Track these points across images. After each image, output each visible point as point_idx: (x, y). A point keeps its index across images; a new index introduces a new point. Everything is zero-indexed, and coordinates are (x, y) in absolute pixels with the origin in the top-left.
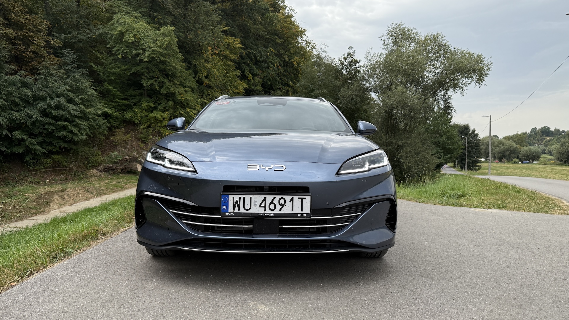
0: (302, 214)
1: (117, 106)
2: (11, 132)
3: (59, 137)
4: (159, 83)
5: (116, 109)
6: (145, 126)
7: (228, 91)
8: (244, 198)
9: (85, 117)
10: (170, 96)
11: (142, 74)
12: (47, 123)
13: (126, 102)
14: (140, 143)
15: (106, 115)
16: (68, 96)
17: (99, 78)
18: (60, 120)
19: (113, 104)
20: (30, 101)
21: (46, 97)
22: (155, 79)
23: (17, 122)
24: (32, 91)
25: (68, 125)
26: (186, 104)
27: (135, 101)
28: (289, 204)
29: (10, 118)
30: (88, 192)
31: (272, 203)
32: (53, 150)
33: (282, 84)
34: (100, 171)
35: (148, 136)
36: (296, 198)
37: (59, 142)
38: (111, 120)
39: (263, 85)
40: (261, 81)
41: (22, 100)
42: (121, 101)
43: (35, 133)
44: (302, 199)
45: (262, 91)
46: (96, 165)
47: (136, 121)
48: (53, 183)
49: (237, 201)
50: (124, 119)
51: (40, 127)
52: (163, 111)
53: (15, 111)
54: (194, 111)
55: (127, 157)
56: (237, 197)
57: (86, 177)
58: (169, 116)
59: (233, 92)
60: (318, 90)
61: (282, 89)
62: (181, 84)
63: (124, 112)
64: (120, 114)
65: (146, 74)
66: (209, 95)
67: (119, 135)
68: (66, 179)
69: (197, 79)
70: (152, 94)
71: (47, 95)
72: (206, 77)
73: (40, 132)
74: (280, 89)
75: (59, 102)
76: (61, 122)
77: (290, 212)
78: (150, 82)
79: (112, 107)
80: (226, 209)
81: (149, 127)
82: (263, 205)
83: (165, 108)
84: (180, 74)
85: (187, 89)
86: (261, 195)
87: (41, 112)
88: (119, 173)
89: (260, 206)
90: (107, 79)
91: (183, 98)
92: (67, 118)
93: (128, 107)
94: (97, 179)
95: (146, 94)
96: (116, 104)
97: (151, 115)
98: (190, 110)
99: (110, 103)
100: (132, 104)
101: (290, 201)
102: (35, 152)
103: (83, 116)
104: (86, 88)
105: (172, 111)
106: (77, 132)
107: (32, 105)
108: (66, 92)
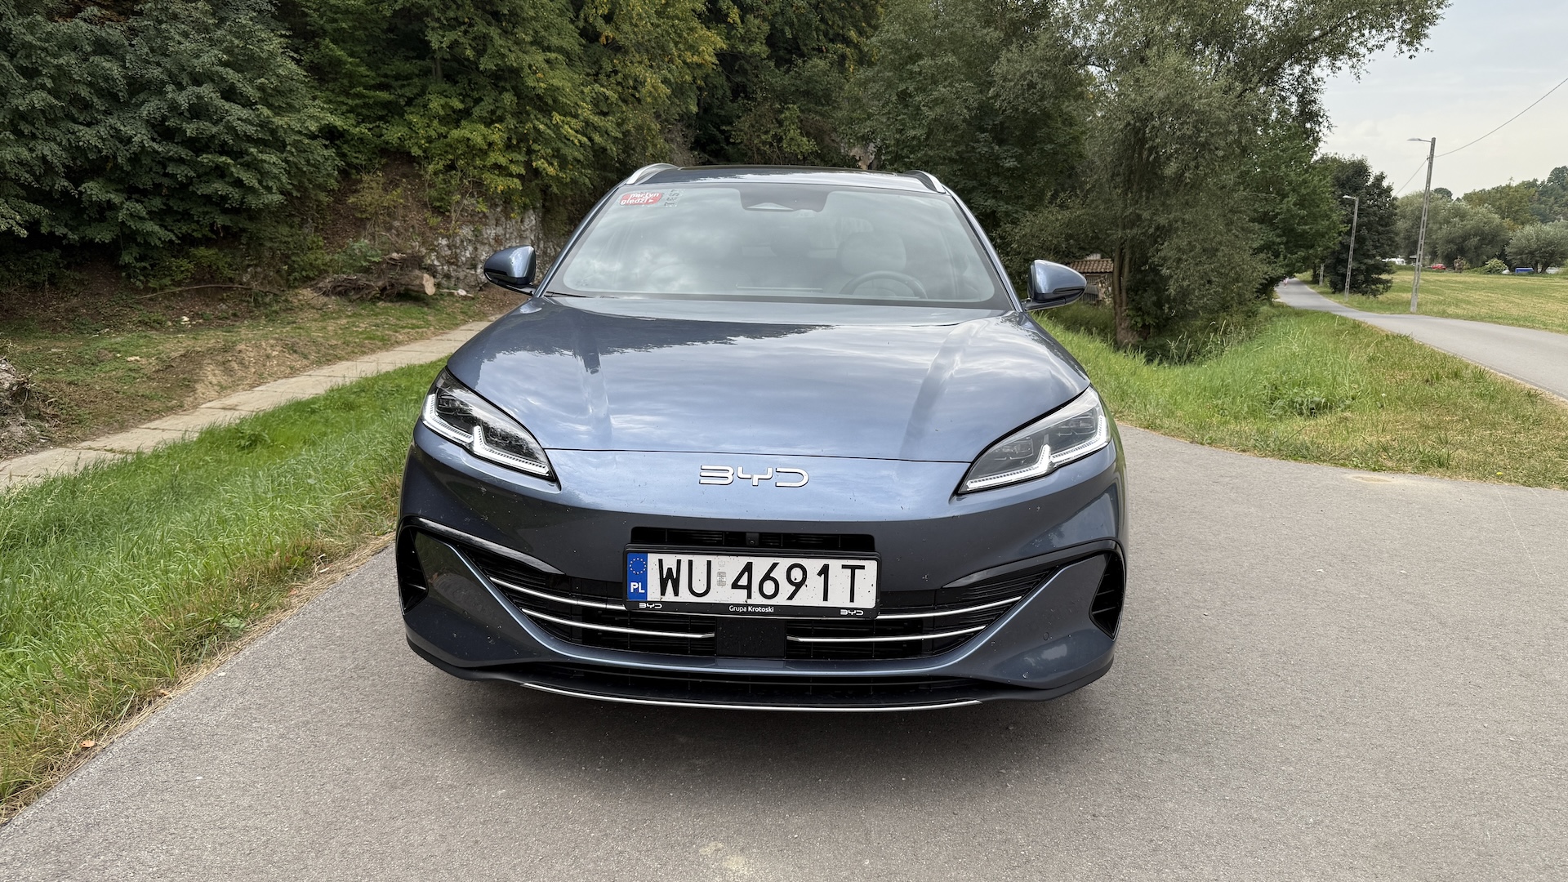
0: (852, 609)
1: (362, 107)
2: (77, 186)
3: (207, 199)
4: (474, 39)
5: (358, 114)
6: (440, 166)
7: (671, 61)
8: (690, 563)
9: (274, 140)
10: (506, 77)
11: (427, 13)
12: (171, 159)
13: (384, 95)
14: (428, 214)
15: (331, 135)
16: (223, 79)
17: (307, 24)
18: (206, 148)
19: (350, 102)
20: (120, 94)
21: (164, 84)
22: (463, 28)
23: (92, 156)
24: (124, 67)
25: (229, 164)
26: (550, 102)
27: (409, 92)
28: (815, 582)
29: (70, 144)
30: (295, 352)
31: (767, 577)
32: (195, 234)
33: (826, 35)
34: (324, 294)
35: (449, 193)
36: (835, 565)
37: (207, 213)
38: (346, 148)
39: (770, 41)
40: (766, 27)
41: (100, 93)
42: (372, 93)
43: (141, 187)
44: (853, 568)
45: (769, 58)
46: (312, 275)
47: (416, 152)
48: (200, 324)
49: (670, 570)
50: (383, 146)
51: (154, 170)
52: (488, 123)
53: (81, 124)
54: (573, 122)
55: (395, 255)
56: (670, 561)
57: (288, 309)
58: (506, 136)
59: (685, 62)
60: (933, 56)
61: (827, 51)
62: (537, 42)
63: (381, 124)
64: (369, 130)
65: (437, 15)
66: (616, 72)
67: (372, 192)
68: (235, 315)
69: (581, 24)
70: (456, 70)
71: (166, 78)
72: (608, 18)
73: (154, 184)
74: (820, 50)
75: (199, 97)
76: (210, 156)
77: (817, 601)
78: (451, 36)
79: (349, 111)
80: (640, 591)
81: (451, 167)
82: (744, 581)
83: (493, 112)
84: (532, 13)
85: (553, 55)
86: (737, 555)
87: (153, 126)
88: (374, 300)
89: (735, 586)
90: (328, 27)
91: (542, 85)
92: (225, 143)
93: (392, 112)
94: (317, 316)
95: (440, 73)
96: (357, 101)
97: (455, 133)
98: (562, 118)
99: (342, 99)
100: (402, 102)
101: (820, 574)
102: (145, 240)
103: (268, 137)
104: (272, 54)
105: (511, 122)
106: (255, 184)
107: (127, 105)
108: (219, 68)
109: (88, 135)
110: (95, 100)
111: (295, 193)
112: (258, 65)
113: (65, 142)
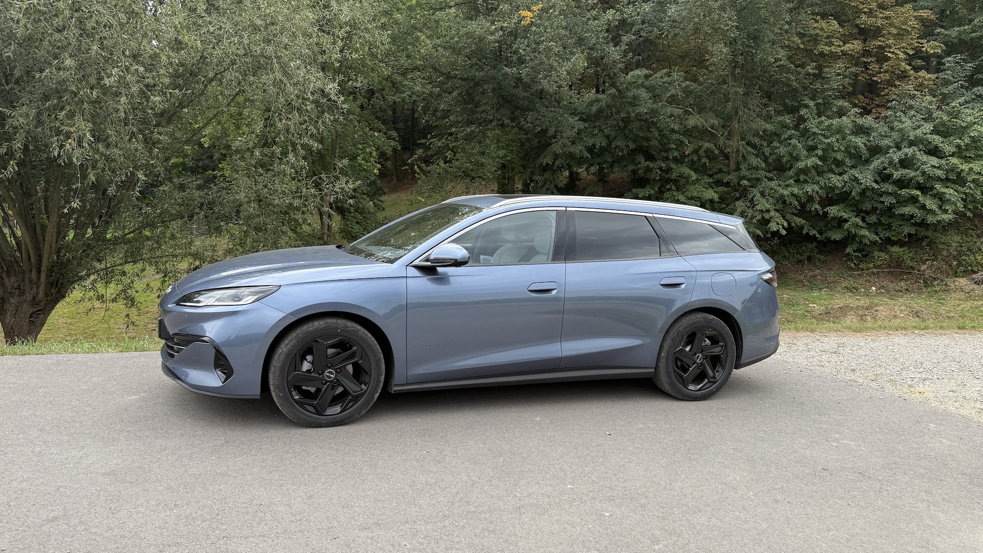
2: (824, 208)
3: (902, 216)
9: (957, 179)
12: (884, 192)
16: (930, 142)
18: (907, 187)
20: (863, 156)
21: (889, 148)
23: (837, 192)
24: (868, 140)
25: (918, 195)
29: (825, 185)
32: (893, 238)
34: (975, 283)
41: (851, 156)
48: (882, 293)
53: (835, 174)
57: (945, 290)
68: (907, 290)
71: (892, 144)
73: (873, 207)
75: (908, 155)
76: (907, 191)
87: (876, 173)
92: (918, 182)
103: (952, 177)
106: (934, 207)
107: (867, 162)
108: (928, 136)
109: (836, 180)
110: (847, 160)
111: (969, 214)
112: (962, 131)
113: (823, 184)
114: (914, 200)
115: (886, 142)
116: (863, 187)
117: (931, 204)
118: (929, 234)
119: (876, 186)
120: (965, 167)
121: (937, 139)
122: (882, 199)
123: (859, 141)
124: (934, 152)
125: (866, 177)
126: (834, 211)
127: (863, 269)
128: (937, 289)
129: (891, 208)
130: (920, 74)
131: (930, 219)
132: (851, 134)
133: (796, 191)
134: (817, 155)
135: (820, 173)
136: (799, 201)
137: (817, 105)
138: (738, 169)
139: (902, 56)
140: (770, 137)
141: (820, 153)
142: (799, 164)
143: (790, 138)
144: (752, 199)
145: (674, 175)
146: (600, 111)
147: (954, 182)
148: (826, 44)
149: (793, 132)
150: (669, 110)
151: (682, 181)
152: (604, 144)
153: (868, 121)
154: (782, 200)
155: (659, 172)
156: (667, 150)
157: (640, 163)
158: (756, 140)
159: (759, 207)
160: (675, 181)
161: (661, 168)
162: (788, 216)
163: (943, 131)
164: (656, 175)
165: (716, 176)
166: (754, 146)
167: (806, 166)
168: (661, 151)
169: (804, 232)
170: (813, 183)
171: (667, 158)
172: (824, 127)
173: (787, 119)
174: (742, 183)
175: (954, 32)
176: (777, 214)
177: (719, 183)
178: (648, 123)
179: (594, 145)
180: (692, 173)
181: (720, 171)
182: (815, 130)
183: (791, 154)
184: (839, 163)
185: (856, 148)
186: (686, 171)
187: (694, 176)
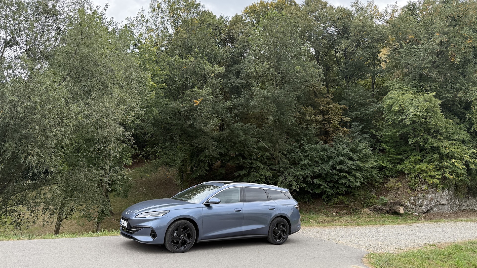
1: (391, 160)
3: (342, 184)
4: (424, 139)
6: (413, 176)
9: (361, 170)
11: (409, 134)
14: (408, 190)
15: (381, 168)
16: (349, 155)
18: (342, 172)
20: (325, 160)
21: (335, 157)
22: (420, 137)
24: (327, 154)
26: (451, 156)
27: (406, 155)
32: (339, 192)
34: (371, 210)
35: (415, 184)
37: (342, 187)
38: (386, 171)
42: (395, 156)
43: (328, 181)
46: (369, 205)
47: (406, 172)
48: (337, 215)
50: (396, 171)
51: (331, 177)
52: (428, 163)
53: (316, 166)
54: (460, 162)
55: (392, 201)
57: (360, 214)
58: (435, 167)
63: (396, 164)
64: (392, 166)
65: (412, 134)
67: (391, 183)
68: (346, 214)
73: (331, 180)
76: (343, 174)
78: (415, 140)
79: (387, 161)
84: (445, 130)
87: (331, 167)
88: (385, 214)
90: (383, 140)
91: (448, 151)
92: (346, 170)
93: (401, 161)
95: (418, 149)
97: (418, 166)
98: (455, 161)
99: (386, 158)
100: (405, 158)
102: (327, 193)
105: (437, 163)
106: (353, 180)
107: (327, 162)
108: (348, 153)
109: (316, 169)
110: (320, 161)
111: (366, 183)
112: (360, 151)
113: (311, 171)
114: (345, 177)
115: (333, 155)
116: (326, 172)
117: (352, 179)
118: (352, 191)
119: (330, 171)
120: (362, 165)
121: (352, 154)
122: (334, 177)
123: (324, 154)
124: (351, 159)
125: (327, 168)
126: (316, 181)
127: (329, 205)
128: (357, 213)
129: (337, 180)
130: (343, 129)
131: (352, 185)
132: (320, 151)
133: (301, 173)
134: (308, 159)
135: (310, 166)
136: (303, 177)
137: (307, 139)
138: (279, 164)
139: (336, 122)
140: (291, 151)
141: (309, 158)
142: (302, 162)
143: (298, 152)
144: (285, 176)
145: (254, 166)
146: (224, 138)
147: (359, 170)
148: (309, 116)
149: (299, 149)
150: (252, 139)
151: (258, 168)
152: (226, 152)
153: (326, 146)
154: (296, 176)
155: (249, 164)
156: (251, 155)
157: (240, 160)
158: (285, 153)
159: (288, 179)
160: (255, 168)
161: (249, 163)
162: (299, 183)
163: (354, 151)
164: (247, 165)
165: (270, 166)
166: (285, 155)
167: (305, 163)
168: (249, 156)
169: (306, 190)
170: (308, 170)
171: (251, 159)
172: (310, 148)
173: (296, 144)
174: (281, 169)
175: (354, 114)
176: (295, 182)
177: (272, 169)
178: (243, 144)
179: (222, 152)
180: (262, 165)
181: (272, 164)
182: (307, 149)
183: (299, 158)
184: (317, 162)
185: (323, 156)
186: (259, 164)
187: (262, 166)
